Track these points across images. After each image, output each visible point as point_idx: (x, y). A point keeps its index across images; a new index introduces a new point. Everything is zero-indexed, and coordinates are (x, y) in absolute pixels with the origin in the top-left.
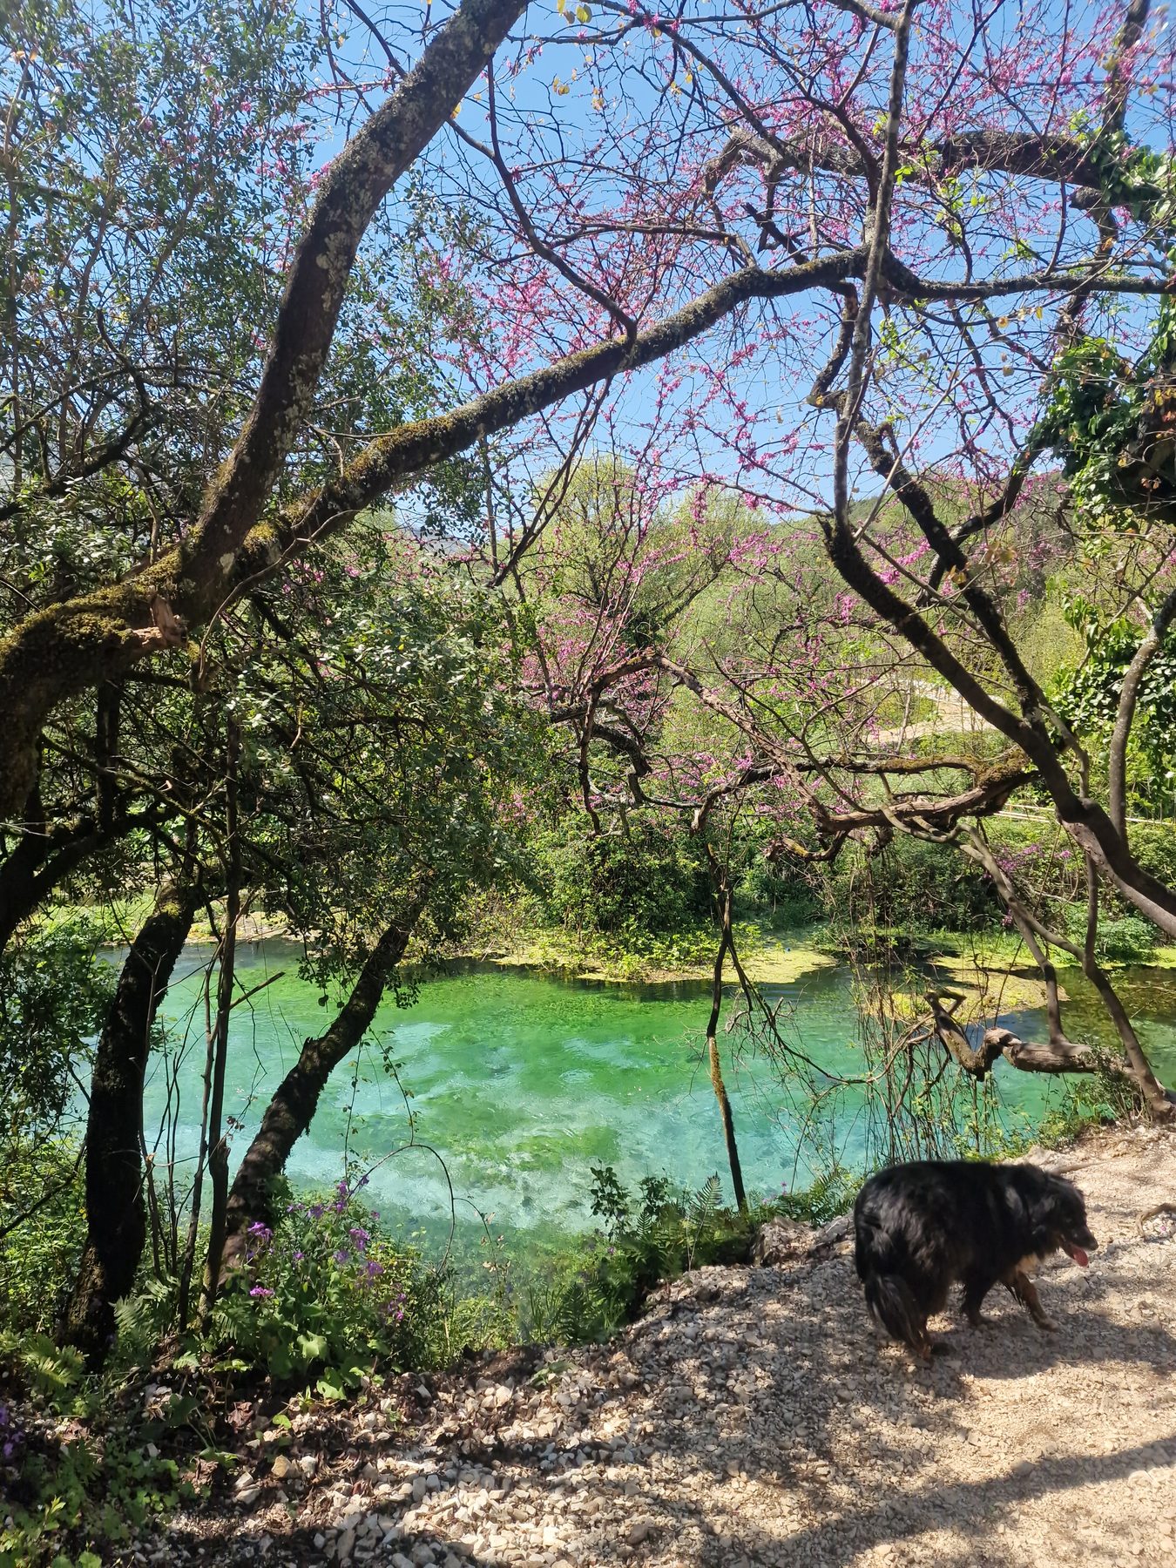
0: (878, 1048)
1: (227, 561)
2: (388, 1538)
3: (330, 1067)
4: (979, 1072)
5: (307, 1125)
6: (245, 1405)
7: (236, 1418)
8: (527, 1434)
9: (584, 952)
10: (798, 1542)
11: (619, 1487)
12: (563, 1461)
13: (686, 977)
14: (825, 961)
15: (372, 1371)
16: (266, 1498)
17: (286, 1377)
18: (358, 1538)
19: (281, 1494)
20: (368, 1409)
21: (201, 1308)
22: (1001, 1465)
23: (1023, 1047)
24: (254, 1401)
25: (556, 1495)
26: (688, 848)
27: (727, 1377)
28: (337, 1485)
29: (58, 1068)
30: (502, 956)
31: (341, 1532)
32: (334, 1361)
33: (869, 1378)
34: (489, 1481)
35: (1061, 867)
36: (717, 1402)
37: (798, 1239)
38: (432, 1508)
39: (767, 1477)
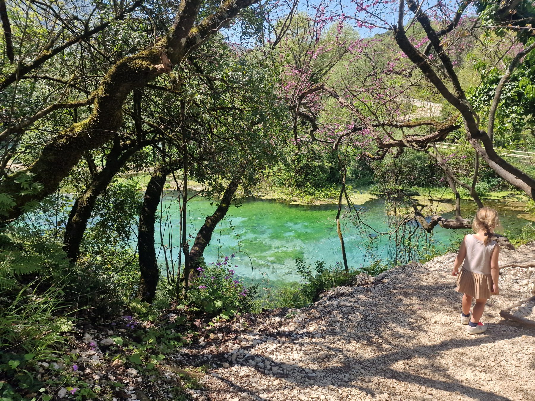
0: (394, 223)
1: (183, 40)
2: (247, 356)
3: (215, 225)
4: (429, 230)
5: (209, 243)
6: (199, 320)
7: (196, 323)
8: (286, 330)
9: (292, 195)
10: (374, 360)
11: (316, 343)
12: (298, 337)
13: (327, 203)
14: (374, 197)
15: (237, 312)
16: (209, 344)
17: (211, 312)
18: (237, 356)
19: (213, 343)
20: (237, 322)
21: (183, 292)
22: (438, 341)
23: (446, 221)
24: (201, 319)
25: (297, 346)
26: (328, 159)
27: (349, 316)
28: (230, 341)
29: (126, 226)
30: (264, 196)
31: (232, 354)
32: (225, 308)
33: (394, 316)
34: (276, 342)
35: (459, 165)
36: (346, 322)
37: (368, 279)
38: (259, 348)
39: (363, 342)
